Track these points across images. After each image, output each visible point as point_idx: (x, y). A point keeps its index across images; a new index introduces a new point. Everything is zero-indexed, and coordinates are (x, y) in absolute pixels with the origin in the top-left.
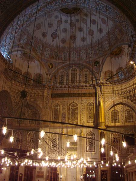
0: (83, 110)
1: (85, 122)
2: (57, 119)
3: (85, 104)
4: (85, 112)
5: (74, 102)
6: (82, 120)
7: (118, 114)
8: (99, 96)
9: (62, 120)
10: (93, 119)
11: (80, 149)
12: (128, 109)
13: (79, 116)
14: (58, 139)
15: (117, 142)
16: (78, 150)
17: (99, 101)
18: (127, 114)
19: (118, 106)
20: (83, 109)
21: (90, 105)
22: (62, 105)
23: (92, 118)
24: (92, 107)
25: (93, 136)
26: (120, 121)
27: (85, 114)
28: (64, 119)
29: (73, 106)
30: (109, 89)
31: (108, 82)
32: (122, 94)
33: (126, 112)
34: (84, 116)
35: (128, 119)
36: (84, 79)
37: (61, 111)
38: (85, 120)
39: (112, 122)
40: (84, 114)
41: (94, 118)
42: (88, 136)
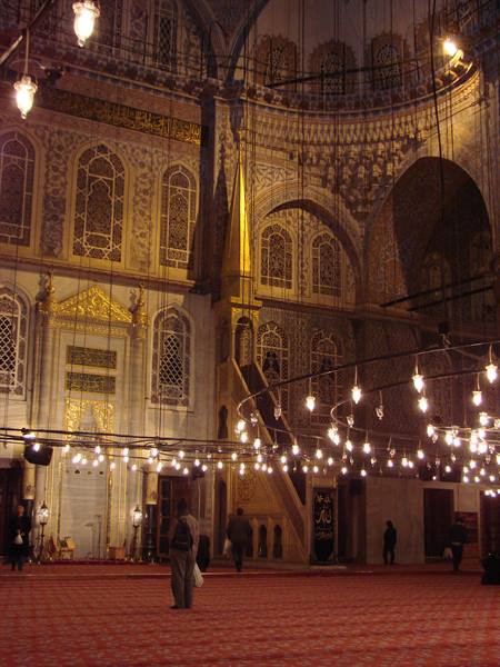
0: (147, 198)
1: (152, 257)
2: (18, 222)
3: (156, 173)
4: (154, 208)
5: (103, 149)
6: (142, 246)
7: (290, 248)
8: (223, 150)
9: (43, 227)
10: (188, 252)
11: (127, 386)
12: (326, 236)
13: (127, 225)
14: (23, 322)
15: (278, 371)
16: (118, 390)
17: (222, 172)
18: (322, 254)
19: (290, 215)
20: (145, 192)
21: (180, 181)
22: (44, 151)
23: (184, 247)
24: (186, 193)
25: (185, 334)
26: (293, 281)
27: (153, 221)
28: (52, 228)
29: (101, 167)
30: (272, 127)
31: (279, 91)
32: (317, 165)
33: (319, 249)
34: (150, 228)
35: (323, 278)
36: (155, 41)
37: (39, 181)
38: (152, 248)
39: (264, 281)
40: (150, 218)
41: (192, 249)
42: (160, 327)
